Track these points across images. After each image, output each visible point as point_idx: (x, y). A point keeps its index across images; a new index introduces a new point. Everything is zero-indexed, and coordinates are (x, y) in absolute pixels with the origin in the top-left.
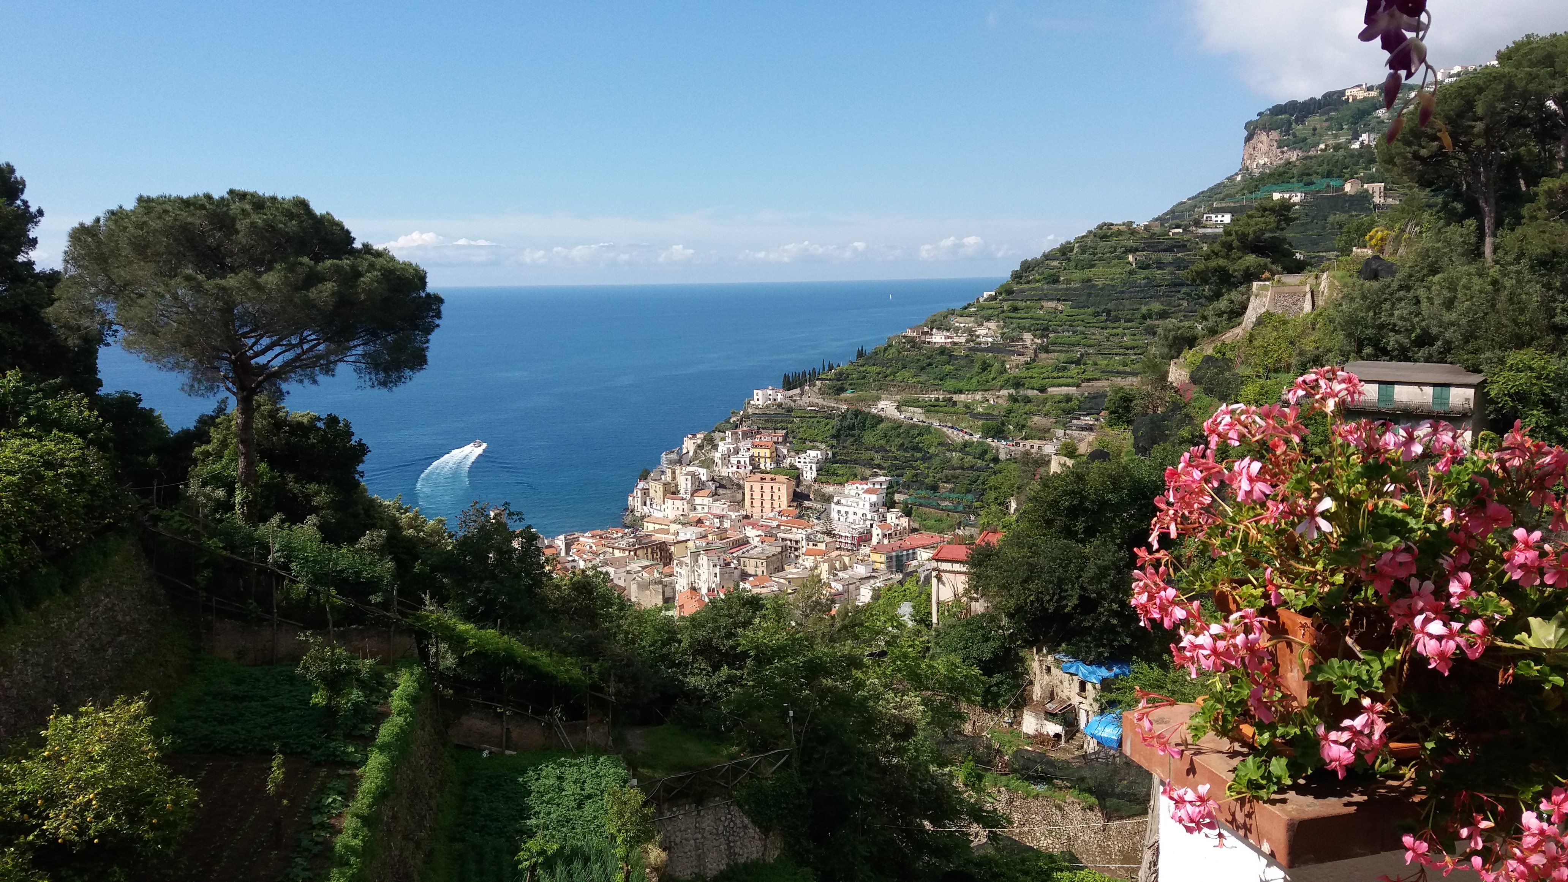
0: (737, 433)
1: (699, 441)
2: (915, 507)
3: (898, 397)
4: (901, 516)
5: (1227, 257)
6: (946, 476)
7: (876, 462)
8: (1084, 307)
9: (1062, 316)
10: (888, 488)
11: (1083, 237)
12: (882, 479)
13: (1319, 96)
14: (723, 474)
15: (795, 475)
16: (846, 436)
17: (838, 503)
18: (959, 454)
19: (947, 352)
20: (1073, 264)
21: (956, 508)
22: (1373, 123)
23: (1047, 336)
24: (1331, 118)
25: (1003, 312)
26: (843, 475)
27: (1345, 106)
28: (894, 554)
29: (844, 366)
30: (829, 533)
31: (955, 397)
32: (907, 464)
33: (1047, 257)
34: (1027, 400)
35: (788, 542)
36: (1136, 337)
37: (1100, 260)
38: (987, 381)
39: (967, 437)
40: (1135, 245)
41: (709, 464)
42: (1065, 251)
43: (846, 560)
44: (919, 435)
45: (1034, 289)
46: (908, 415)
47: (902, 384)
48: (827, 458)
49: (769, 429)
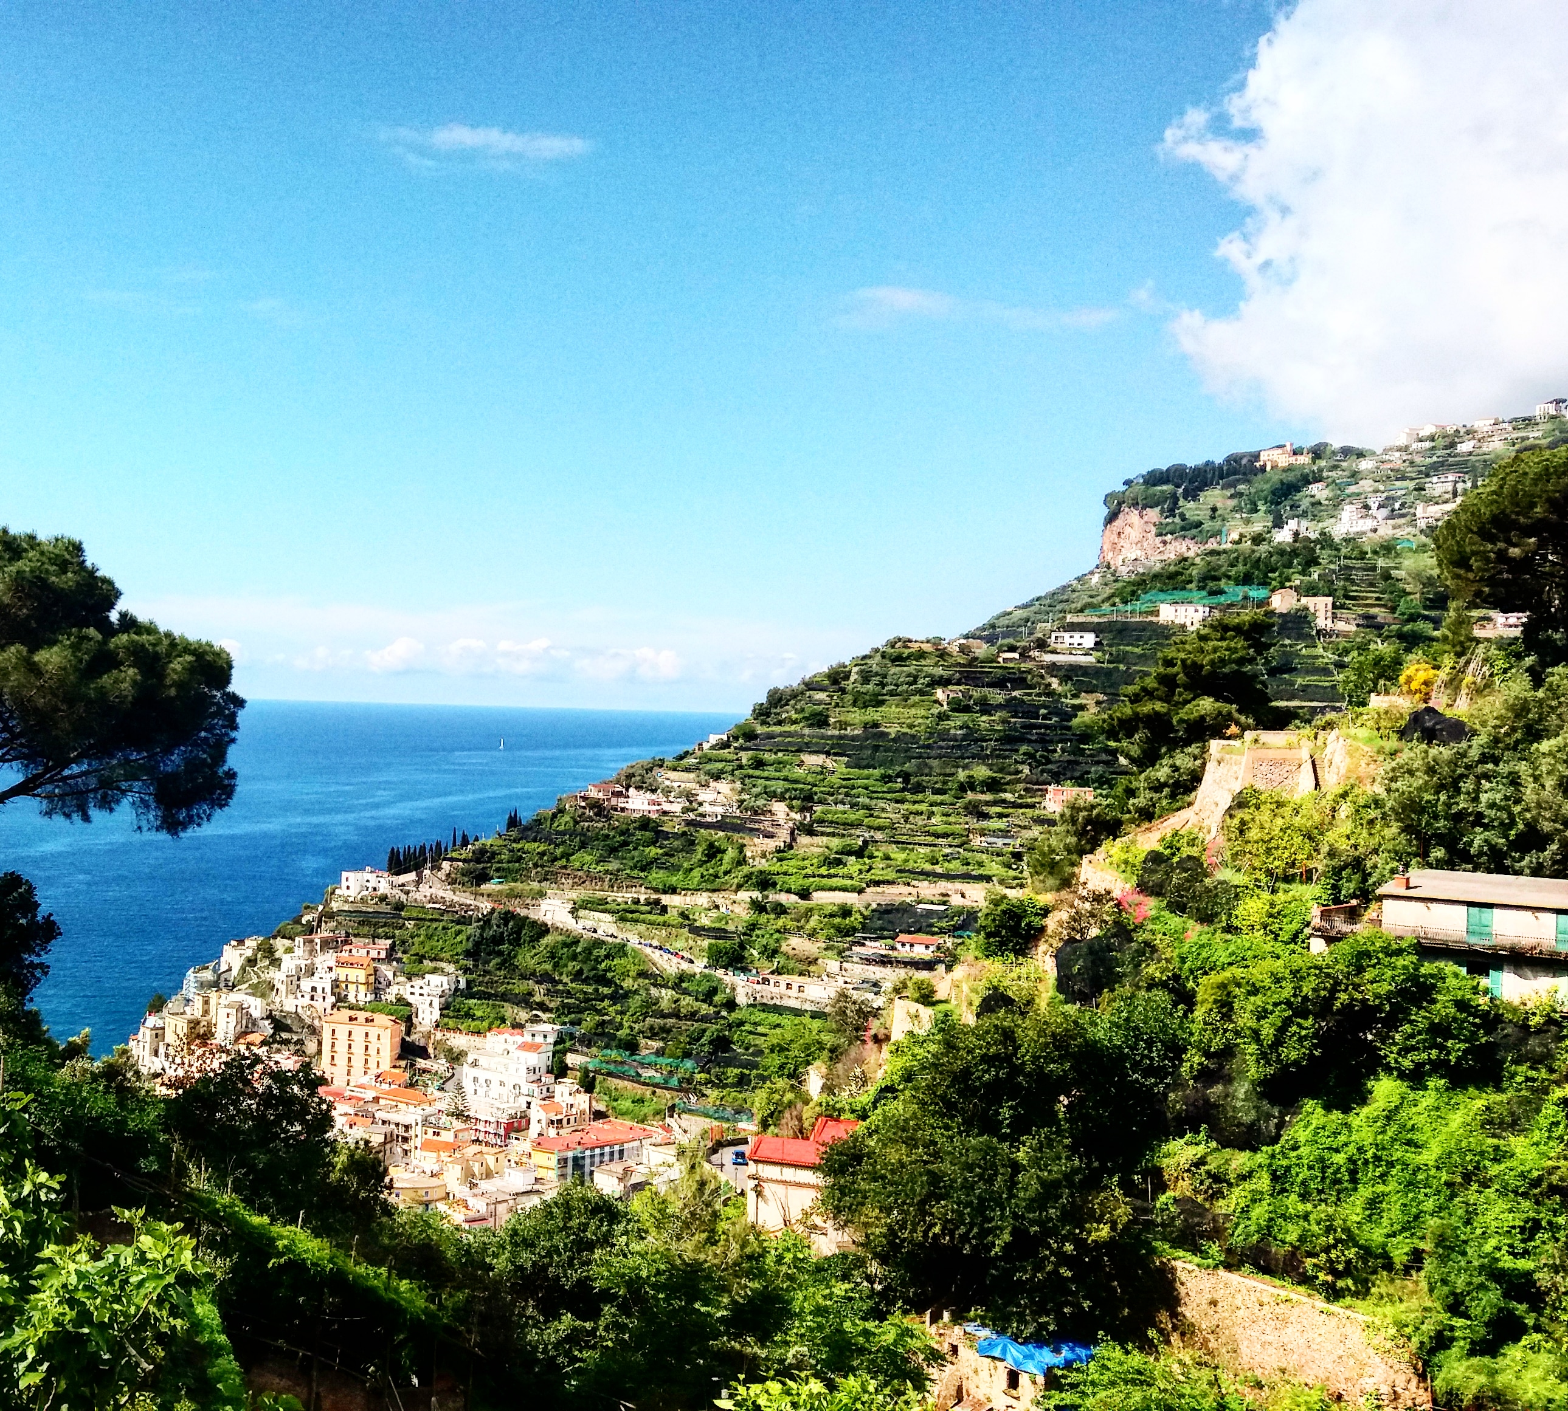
0: (312, 941)
1: (249, 953)
2: (599, 1078)
3: (574, 895)
4: (578, 1091)
5: (1167, 699)
6: (652, 1028)
7: (537, 998)
8: (868, 767)
9: (834, 779)
10: (556, 1044)
11: (864, 657)
12: (547, 1027)
13: (1219, 459)
14: (286, 1008)
15: (406, 1016)
16: (489, 954)
17: (475, 1064)
18: (670, 992)
19: (652, 825)
20: (849, 698)
21: (666, 1082)
22: (1305, 504)
23: (810, 809)
24: (1241, 495)
25: (741, 767)
26: (482, 1019)
27: (1260, 476)
28: (570, 1154)
29: (488, 841)
30: (459, 1115)
31: (666, 899)
32: (587, 1004)
33: (810, 686)
34: (780, 910)
35: (393, 1126)
36: (952, 819)
37: (892, 694)
38: (716, 876)
39: (685, 966)
40: (946, 674)
41: (265, 989)
42: (836, 678)
43: (491, 1161)
44: (607, 957)
45: (789, 734)
46: (589, 924)
47: (579, 873)
48: (457, 989)
49: (365, 936)
